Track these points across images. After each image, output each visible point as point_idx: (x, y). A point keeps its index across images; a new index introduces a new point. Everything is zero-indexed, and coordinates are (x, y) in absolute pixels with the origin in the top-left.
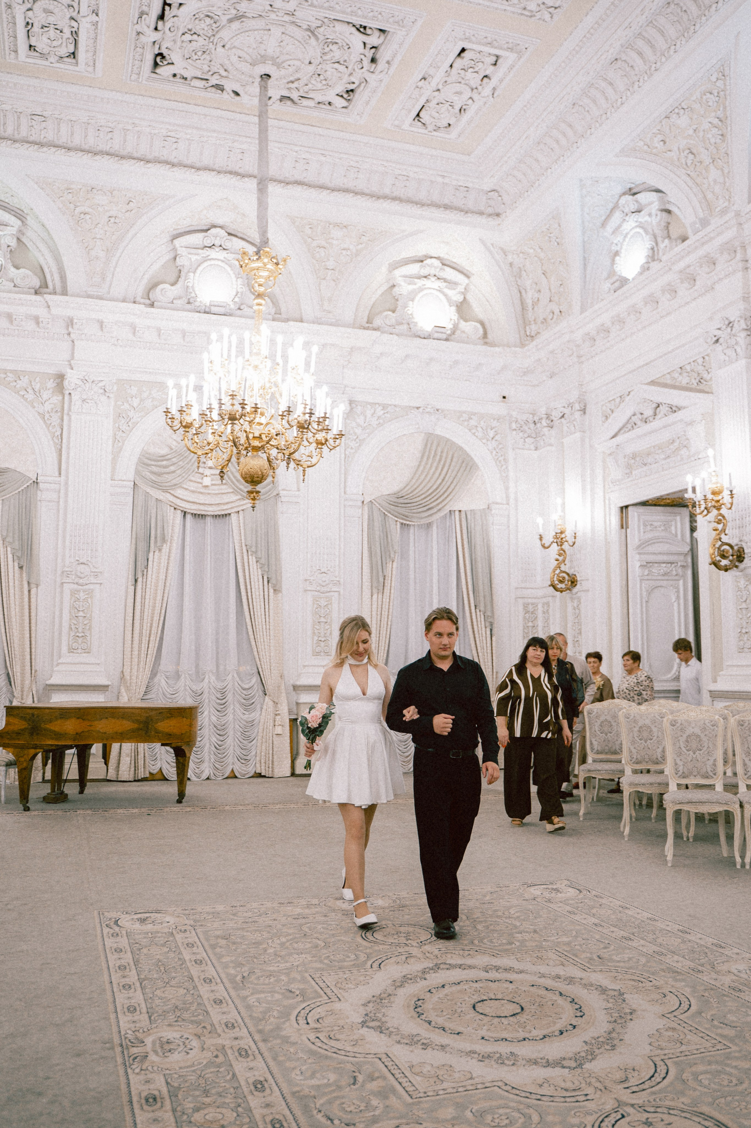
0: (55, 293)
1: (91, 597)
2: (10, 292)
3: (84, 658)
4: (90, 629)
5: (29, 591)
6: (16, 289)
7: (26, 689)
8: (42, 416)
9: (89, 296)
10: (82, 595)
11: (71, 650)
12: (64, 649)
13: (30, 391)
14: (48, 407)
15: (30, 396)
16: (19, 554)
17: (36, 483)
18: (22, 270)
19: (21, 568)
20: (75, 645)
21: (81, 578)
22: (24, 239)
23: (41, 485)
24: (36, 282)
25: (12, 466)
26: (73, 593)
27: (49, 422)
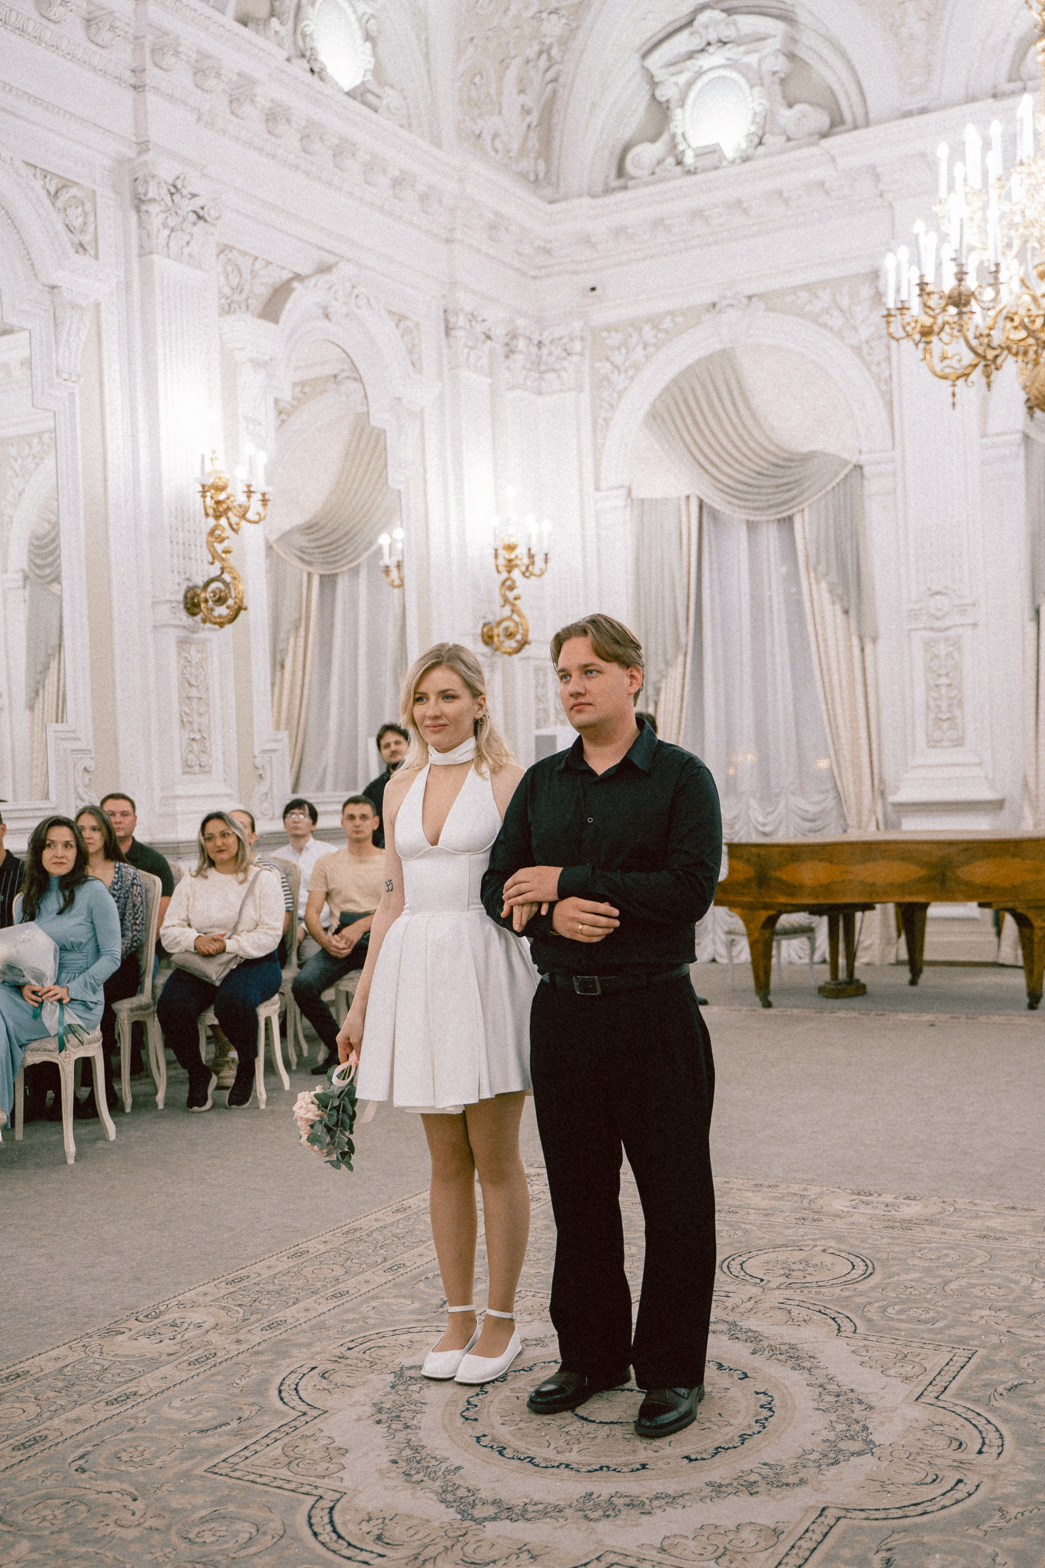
0: (856, 128)
1: (959, 650)
2: (782, 152)
3: (957, 755)
4: (960, 704)
5: (862, 650)
6: (792, 143)
7: (865, 812)
8: (857, 350)
9: (908, 114)
10: (943, 649)
11: (933, 743)
12: (921, 741)
13: (836, 313)
14: (865, 332)
15: (837, 322)
16: (839, 590)
17: (859, 467)
18: (798, 108)
19: (846, 612)
20: (937, 735)
21: (937, 618)
22: (801, 52)
23: (867, 470)
24: (822, 120)
25: (817, 445)
26: (928, 645)
27: (869, 359)
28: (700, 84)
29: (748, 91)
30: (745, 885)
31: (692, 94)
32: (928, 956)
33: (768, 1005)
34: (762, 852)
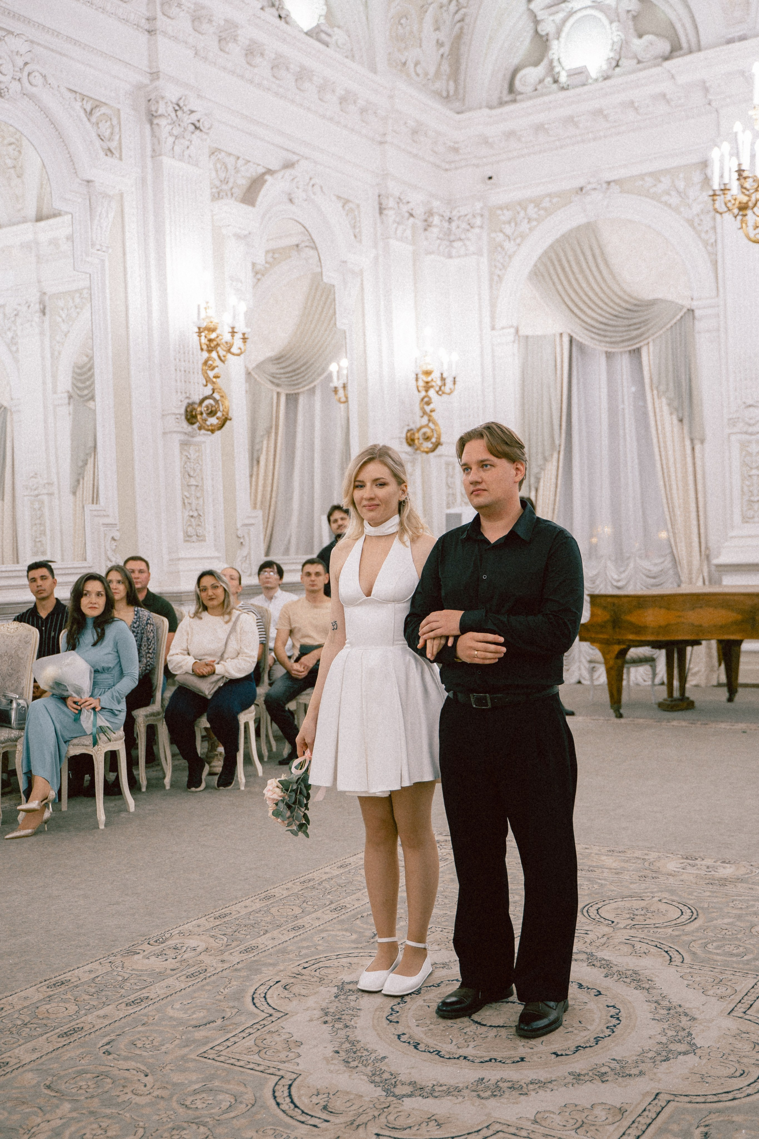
0: (691, 52)
2: (634, 71)
5: (693, 449)
6: (641, 66)
7: (694, 572)
8: (690, 222)
9: (730, 41)
10: (754, 448)
11: (746, 519)
12: (737, 518)
13: (673, 193)
14: (696, 208)
15: (674, 200)
16: (676, 404)
17: (691, 311)
18: (646, 38)
19: (681, 421)
20: (750, 513)
21: (751, 425)
23: (697, 313)
24: (664, 46)
25: (660, 296)
26: (744, 445)
27: (699, 228)
28: (572, 21)
29: (608, 27)
30: (602, 626)
31: (566, 29)
32: (742, 679)
33: (620, 716)
34: (616, 601)
